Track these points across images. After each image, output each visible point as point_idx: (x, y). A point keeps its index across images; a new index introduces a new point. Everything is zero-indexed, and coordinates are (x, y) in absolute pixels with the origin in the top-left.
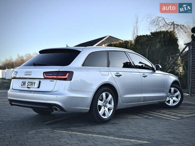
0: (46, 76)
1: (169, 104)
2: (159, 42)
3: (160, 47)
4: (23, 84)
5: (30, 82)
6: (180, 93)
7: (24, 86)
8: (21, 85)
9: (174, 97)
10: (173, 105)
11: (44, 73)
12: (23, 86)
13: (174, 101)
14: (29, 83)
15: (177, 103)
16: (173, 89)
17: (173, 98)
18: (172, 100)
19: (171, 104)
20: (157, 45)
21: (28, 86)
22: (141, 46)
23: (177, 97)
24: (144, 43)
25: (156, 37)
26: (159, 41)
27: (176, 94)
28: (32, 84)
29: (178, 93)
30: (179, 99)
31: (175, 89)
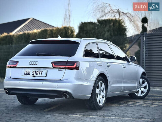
0: (55, 65)
1: (138, 94)
2: (108, 31)
3: (109, 36)
4: (27, 73)
5: (36, 71)
6: (147, 84)
7: (29, 75)
9: (142, 87)
10: (142, 95)
11: (52, 63)
12: (27, 75)
13: (142, 92)
15: (145, 93)
16: (141, 80)
17: (141, 89)
18: (141, 91)
19: (140, 94)
20: (105, 34)
21: (34, 75)
22: (86, 34)
23: (145, 88)
24: (90, 30)
25: (103, 25)
26: (108, 29)
27: (144, 85)
29: (146, 84)
30: (147, 90)
31: (143, 80)
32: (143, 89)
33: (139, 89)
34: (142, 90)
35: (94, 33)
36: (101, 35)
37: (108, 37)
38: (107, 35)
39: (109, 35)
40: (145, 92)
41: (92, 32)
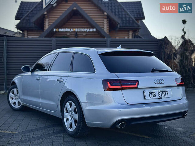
4: (152, 95)
8: (150, 97)
12: (153, 98)
14: (160, 93)
28: (164, 93)
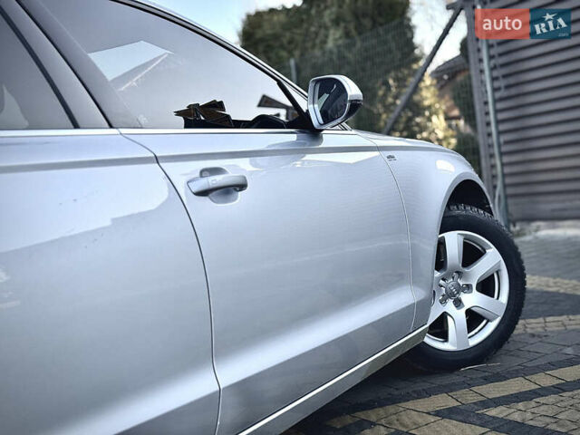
1: (446, 340)
2: (337, 22)
3: (340, 42)
6: (500, 258)
9: (469, 287)
10: (473, 342)
13: (474, 319)
16: (454, 240)
17: (463, 297)
18: (462, 312)
19: (458, 339)
20: (327, 36)
23: (487, 286)
24: (276, 37)
29: (491, 258)
30: (504, 300)
31: (466, 238)
32: (473, 299)
33: (450, 307)
34: (467, 307)
35: (290, 42)
36: (314, 46)
37: (338, 47)
38: (336, 40)
39: (340, 38)
40: (495, 319)
41: (285, 41)
